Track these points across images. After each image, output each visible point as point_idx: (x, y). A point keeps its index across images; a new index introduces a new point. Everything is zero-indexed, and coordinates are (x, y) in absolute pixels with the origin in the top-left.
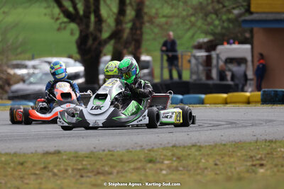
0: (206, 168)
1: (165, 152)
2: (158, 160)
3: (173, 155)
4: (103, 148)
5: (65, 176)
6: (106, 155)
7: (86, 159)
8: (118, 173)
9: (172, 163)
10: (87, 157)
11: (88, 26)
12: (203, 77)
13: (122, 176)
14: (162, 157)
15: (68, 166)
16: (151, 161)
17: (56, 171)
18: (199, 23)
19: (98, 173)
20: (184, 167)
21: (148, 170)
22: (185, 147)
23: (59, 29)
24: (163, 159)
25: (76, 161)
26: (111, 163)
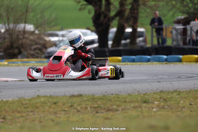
0: (184, 107)
1: (155, 96)
2: (150, 101)
3: (161, 98)
4: (112, 93)
5: (86, 112)
6: (114, 97)
7: (100, 100)
8: (122, 110)
9: (160, 103)
10: (100, 99)
11: (100, 7)
12: (181, 44)
13: (125, 113)
14: (153, 99)
15: (87, 105)
16: (145, 102)
17: (79, 108)
18: (178, 5)
19: (109, 110)
20: (168, 107)
21: (143, 108)
22: (169, 92)
23: (80, 9)
24: (154, 101)
25: (93, 101)
26: (118, 103)
